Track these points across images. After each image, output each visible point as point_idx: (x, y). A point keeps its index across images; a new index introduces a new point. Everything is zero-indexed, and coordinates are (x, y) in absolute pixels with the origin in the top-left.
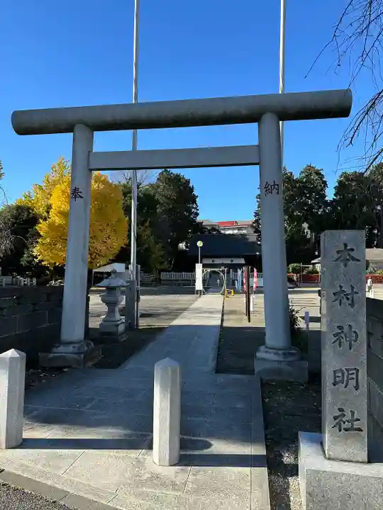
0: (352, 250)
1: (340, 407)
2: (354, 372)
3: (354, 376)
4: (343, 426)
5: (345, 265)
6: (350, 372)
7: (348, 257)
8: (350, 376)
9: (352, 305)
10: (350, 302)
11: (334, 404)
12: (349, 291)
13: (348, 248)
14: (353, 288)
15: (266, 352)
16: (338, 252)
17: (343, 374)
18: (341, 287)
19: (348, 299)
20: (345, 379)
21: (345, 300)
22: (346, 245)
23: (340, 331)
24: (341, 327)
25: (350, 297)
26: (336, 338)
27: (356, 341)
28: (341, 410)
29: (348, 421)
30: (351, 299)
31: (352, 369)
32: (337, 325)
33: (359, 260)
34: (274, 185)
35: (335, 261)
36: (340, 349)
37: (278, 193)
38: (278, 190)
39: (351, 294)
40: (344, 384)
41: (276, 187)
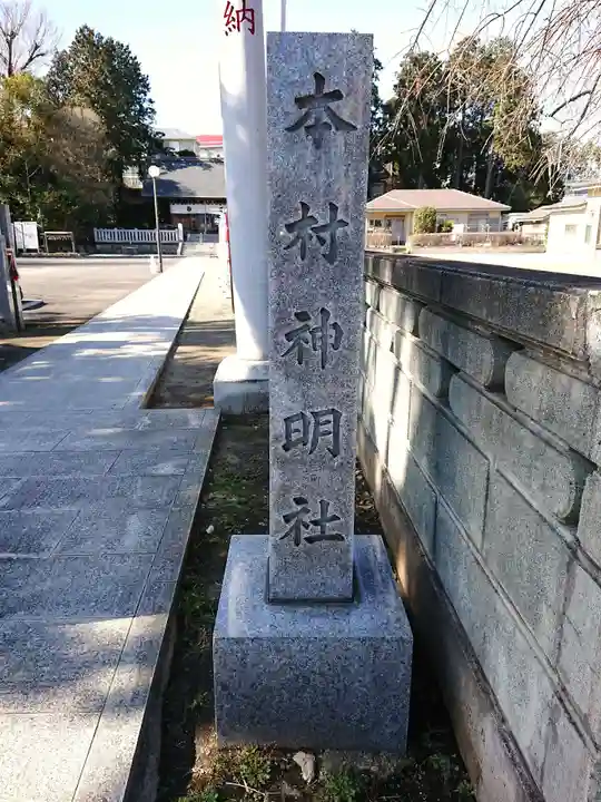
0: (336, 95)
1: (298, 495)
2: (331, 417)
3: (330, 427)
4: (305, 533)
5: (317, 144)
6: (323, 419)
7: (326, 119)
8: (323, 428)
9: (330, 258)
10: (326, 249)
11: (285, 490)
12: (324, 218)
13: (326, 90)
14: (334, 208)
16: (300, 102)
17: (306, 426)
18: (305, 207)
19: (322, 241)
20: (311, 436)
21: (314, 245)
22: (320, 81)
23: (302, 324)
24: (302, 316)
25: (326, 235)
26: (291, 343)
27: (335, 347)
28: (299, 501)
29: (315, 523)
30: (328, 242)
31: (327, 413)
32: (295, 310)
33: (354, 128)
34: (244, 10)
35: (290, 129)
36: (299, 368)
37: (252, 31)
38: (251, 21)
39: (329, 227)
40: (309, 445)
41: (248, 14)
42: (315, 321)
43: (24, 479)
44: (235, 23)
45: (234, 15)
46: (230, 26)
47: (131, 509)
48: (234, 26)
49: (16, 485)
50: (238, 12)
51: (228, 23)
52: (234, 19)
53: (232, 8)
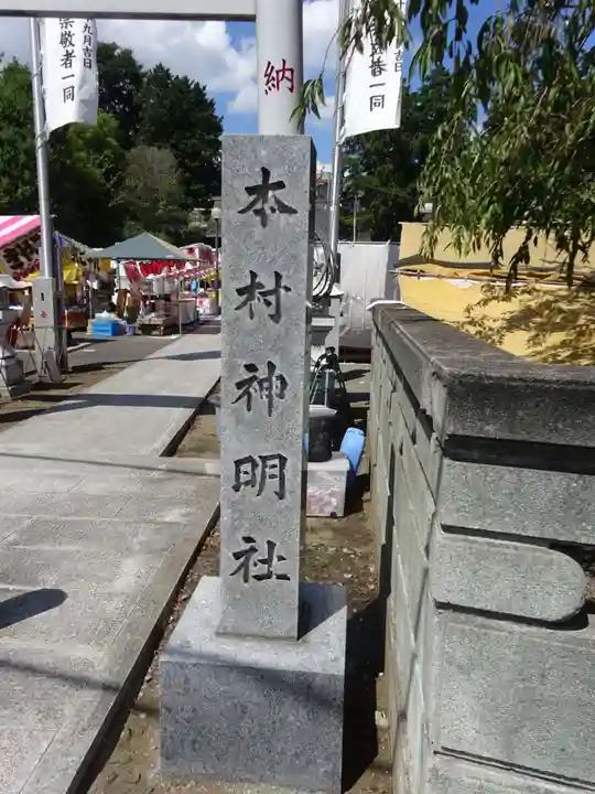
0: (280, 185)
1: (246, 535)
2: (276, 462)
3: (276, 471)
4: (253, 571)
5: (264, 224)
6: (270, 463)
7: (272, 204)
8: (269, 472)
9: (276, 317)
10: (272, 310)
11: (234, 529)
12: (269, 284)
13: (272, 180)
14: (279, 276)
16: (249, 191)
17: (254, 469)
18: (253, 275)
19: (268, 304)
21: (258, 304)
22: (266, 173)
23: (251, 375)
24: (251, 368)
25: (272, 298)
26: (241, 391)
27: (281, 396)
28: (248, 540)
29: (263, 562)
30: (274, 302)
31: (273, 457)
32: (245, 363)
33: (295, 212)
34: (284, 70)
35: (242, 212)
36: (248, 415)
37: (291, 90)
38: (291, 80)
39: (275, 292)
40: (257, 487)
41: (288, 74)
42: (262, 373)
43: (35, 517)
44: (275, 83)
45: (274, 74)
46: (270, 84)
47: (129, 552)
48: (273, 85)
49: (27, 522)
50: (278, 72)
51: (268, 83)
52: (273, 79)
53: (273, 68)
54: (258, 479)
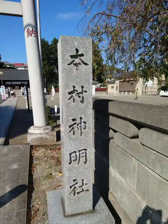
0: (82, 55)
2: (84, 151)
3: (84, 155)
4: (77, 191)
5: (77, 69)
7: (79, 62)
8: (82, 155)
9: (82, 102)
10: (81, 99)
13: (79, 53)
14: (83, 87)
15: (34, 129)
16: (71, 57)
17: (76, 155)
18: (74, 87)
19: (79, 97)
21: (77, 98)
23: (74, 122)
24: (74, 120)
25: (81, 95)
26: (71, 128)
27: (85, 129)
28: (75, 180)
31: (82, 150)
32: (72, 118)
33: (88, 64)
34: (33, 31)
35: (69, 64)
36: (73, 137)
37: (35, 36)
38: (35, 34)
39: (82, 93)
40: (77, 161)
41: (34, 32)
42: (78, 121)
48: (30, 35)
50: (31, 31)
51: (28, 34)
53: (29, 30)
54: (78, 158)
